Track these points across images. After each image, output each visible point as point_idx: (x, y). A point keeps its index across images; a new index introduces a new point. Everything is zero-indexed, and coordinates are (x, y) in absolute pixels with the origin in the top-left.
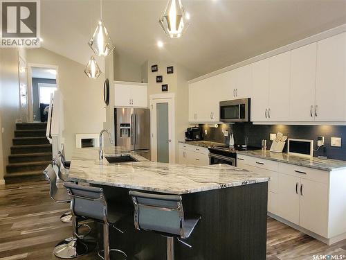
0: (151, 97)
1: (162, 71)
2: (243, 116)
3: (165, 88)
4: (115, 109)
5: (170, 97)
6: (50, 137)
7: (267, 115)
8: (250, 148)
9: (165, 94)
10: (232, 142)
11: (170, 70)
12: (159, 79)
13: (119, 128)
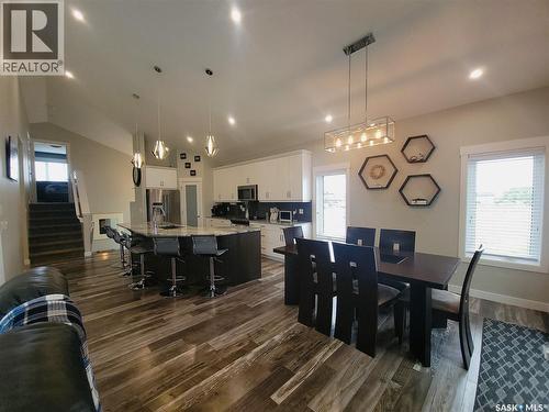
0: (181, 179)
1: (190, 159)
2: (253, 197)
3: (193, 173)
4: (147, 191)
5: (198, 181)
6: (81, 216)
7: (267, 196)
8: (258, 218)
9: (193, 179)
10: (247, 216)
11: (198, 159)
12: (188, 165)
13: (151, 207)
